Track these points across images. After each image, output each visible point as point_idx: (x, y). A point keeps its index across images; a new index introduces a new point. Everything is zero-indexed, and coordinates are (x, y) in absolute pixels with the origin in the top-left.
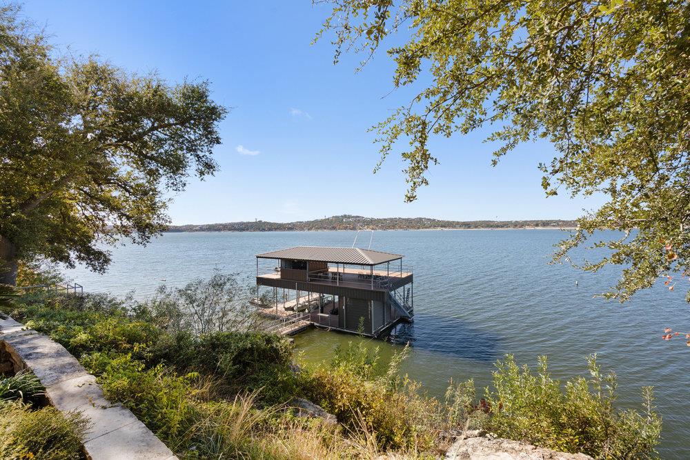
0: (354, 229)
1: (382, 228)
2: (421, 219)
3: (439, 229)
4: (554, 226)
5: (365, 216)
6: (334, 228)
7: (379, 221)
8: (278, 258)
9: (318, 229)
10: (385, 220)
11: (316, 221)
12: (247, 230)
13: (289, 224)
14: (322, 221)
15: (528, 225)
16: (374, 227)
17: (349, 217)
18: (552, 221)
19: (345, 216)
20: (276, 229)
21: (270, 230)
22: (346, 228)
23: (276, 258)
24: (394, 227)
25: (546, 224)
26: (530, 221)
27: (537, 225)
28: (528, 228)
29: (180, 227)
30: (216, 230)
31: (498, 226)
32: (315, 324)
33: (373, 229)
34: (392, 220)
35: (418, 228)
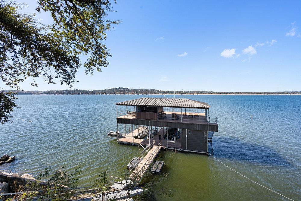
0: (124, 94)
1: (137, 93)
2: (153, 90)
3: (161, 94)
4: (204, 93)
5: (129, 88)
6: (115, 93)
7: (135, 90)
8: (134, 105)
9: (107, 93)
10: (137, 90)
11: (106, 90)
12: (70, 94)
13: (92, 91)
14: (108, 90)
15: (195, 93)
16: (133, 93)
17: (122, 88)
18: (203, 92)
19: (120, 88)
20: (86, 93)
21: (82, 94)
22: (120, 93)
23: (133, 105)
24: (142, 93)
25: (201, 93)
26: (195, 92)
27: (198, 93)
28: (195, 94)
29: (31, 92)
30: (52, 94)
31: (184, 93)
32: (164, 147)
33: (133, 94)
34: (141, 90)
35: (152, 94)
